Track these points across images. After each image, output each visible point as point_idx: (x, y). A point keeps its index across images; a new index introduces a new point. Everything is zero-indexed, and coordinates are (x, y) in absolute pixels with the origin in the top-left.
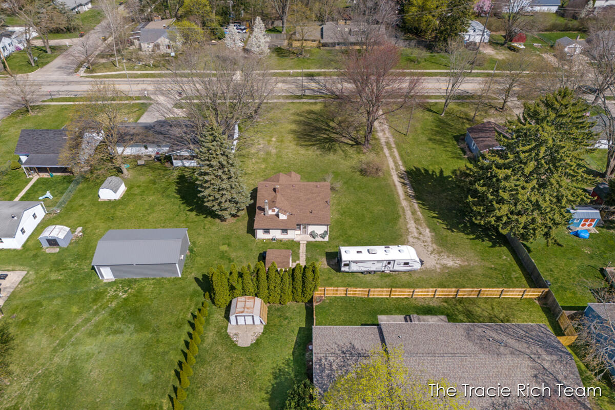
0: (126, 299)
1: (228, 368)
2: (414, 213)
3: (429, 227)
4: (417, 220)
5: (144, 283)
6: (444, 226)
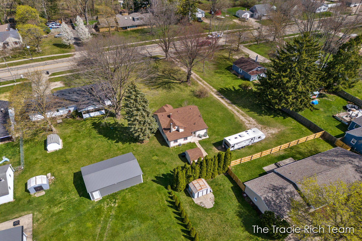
0: (119, 207)
1: (212, 222)
2: (238, 111)
3: (250, 116)
4: (242, 115)
5: (123, 194)
6: (256, 114)
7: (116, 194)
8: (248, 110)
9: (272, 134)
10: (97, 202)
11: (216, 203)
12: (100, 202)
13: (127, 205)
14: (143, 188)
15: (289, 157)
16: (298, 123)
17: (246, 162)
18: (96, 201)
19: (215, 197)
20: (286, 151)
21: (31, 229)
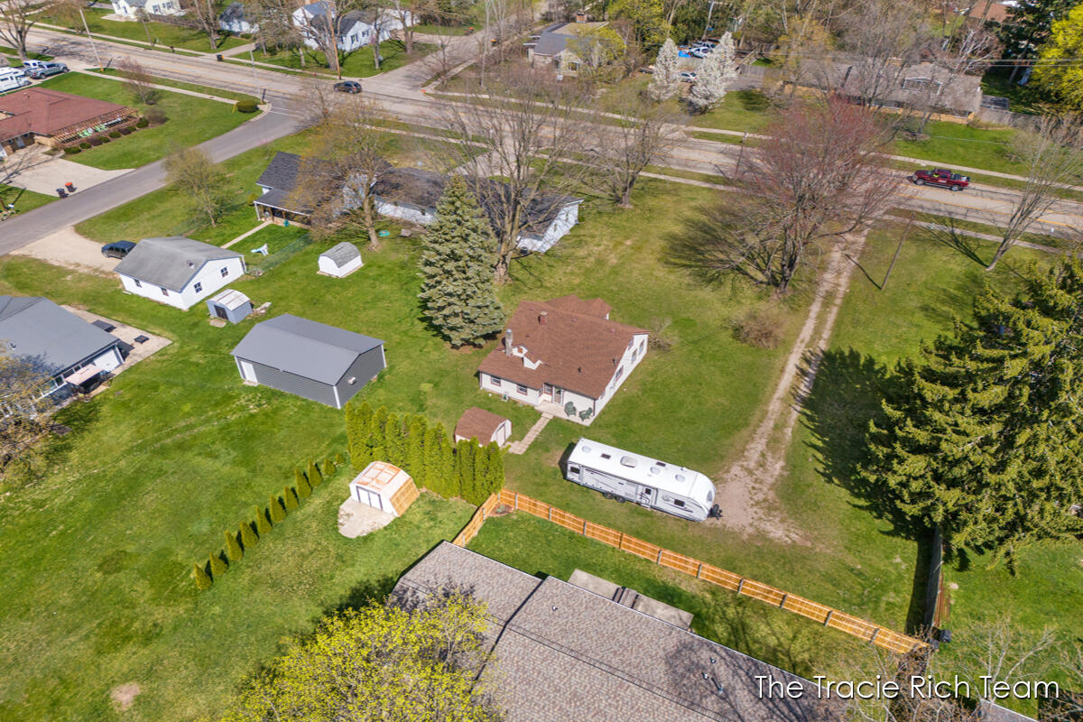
0: (252, 416)
1: (304, 556)
2: (779, 428)
3: (787, 459)
4: (774, 441)
5: (289, 402)
6: (820, 468)
7: (282, 395)
8: (820, 444)
9: (761, 535)
10: (244, 386)
11: (367, 539)
12: (249, 389)
13: (263, 423)
14: (325, 417)
15: (689, 609)
16: (909, 577)
17: (566, 529)
18: (246, 383)
19: (385, 528)
20: (713, 593)
21: (139, 360)
